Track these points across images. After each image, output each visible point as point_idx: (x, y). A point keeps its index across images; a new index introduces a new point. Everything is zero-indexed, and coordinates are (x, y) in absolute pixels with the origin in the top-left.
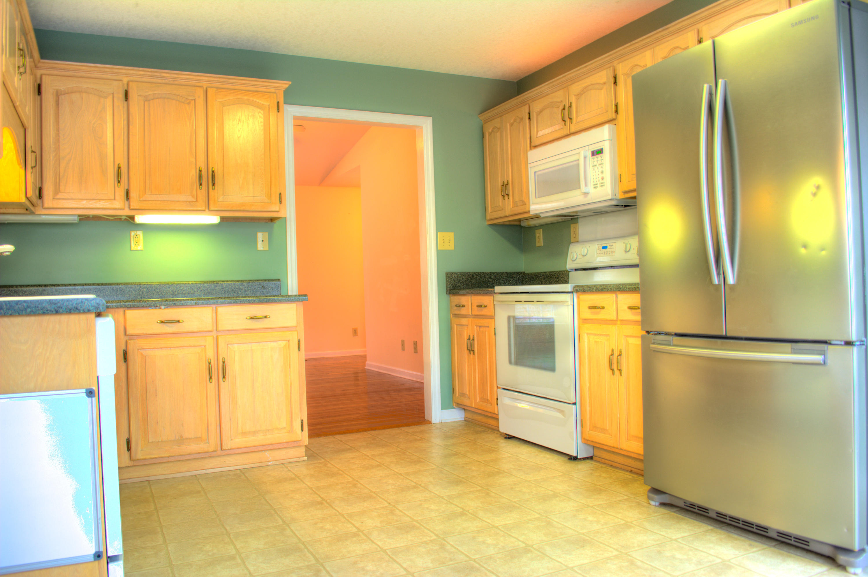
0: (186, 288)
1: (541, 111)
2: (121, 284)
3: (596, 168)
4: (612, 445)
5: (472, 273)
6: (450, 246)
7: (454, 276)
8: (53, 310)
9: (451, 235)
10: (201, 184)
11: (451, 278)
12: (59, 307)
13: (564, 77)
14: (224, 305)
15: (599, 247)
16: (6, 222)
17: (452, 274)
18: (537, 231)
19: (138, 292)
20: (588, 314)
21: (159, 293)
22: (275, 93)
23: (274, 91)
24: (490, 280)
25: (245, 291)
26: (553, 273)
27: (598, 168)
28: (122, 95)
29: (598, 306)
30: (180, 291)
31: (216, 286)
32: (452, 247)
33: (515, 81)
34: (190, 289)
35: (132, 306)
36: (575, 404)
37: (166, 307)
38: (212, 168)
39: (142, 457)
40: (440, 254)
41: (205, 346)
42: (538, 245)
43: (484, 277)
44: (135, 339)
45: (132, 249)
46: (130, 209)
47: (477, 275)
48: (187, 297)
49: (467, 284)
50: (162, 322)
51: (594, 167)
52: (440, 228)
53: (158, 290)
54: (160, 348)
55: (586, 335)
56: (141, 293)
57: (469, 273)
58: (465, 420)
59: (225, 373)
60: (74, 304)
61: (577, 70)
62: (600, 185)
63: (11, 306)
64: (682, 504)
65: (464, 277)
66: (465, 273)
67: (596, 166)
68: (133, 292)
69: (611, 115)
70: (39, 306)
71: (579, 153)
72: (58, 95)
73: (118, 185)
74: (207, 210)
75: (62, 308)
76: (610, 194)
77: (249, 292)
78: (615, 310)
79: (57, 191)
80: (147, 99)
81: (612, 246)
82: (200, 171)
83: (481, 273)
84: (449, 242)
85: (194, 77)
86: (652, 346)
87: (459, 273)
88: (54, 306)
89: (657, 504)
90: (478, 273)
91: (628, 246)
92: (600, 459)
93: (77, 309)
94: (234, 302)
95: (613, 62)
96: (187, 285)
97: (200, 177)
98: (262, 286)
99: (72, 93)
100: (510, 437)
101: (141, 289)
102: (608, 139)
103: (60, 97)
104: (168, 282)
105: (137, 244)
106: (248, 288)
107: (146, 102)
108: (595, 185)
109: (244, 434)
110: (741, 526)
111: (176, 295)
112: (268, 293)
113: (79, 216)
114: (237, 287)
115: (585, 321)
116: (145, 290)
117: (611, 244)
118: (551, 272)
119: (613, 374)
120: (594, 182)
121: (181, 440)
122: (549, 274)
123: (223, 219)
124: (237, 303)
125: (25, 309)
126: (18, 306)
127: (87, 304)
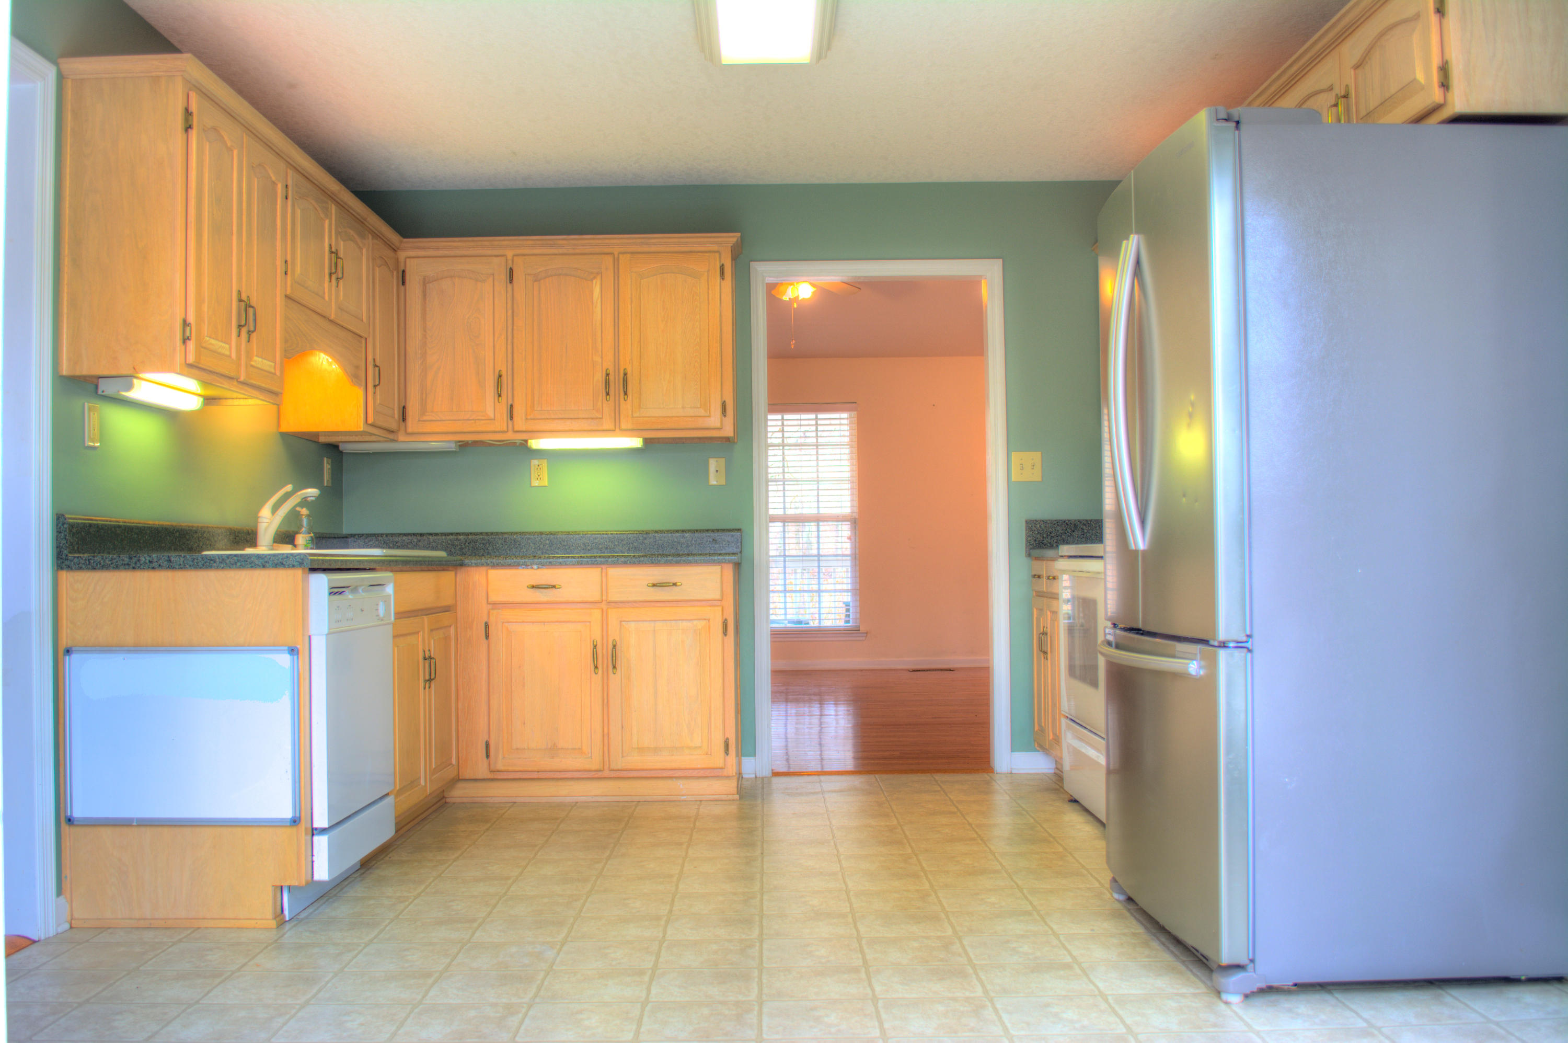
0: (602, 541)
2: (516, 533)
5: (1075, 521)
6: (1034, 475)
7: (1040, 527)
8: (260, 564)
9: (1036, 456)
10: (608, 394)
11: (1034, 528)
12: (266, 562)
14: (594, 566)
16: (371, 452)
17: (1035, 522)
19: (538, 545)
21: (567, 547)
22: (718, 252)
23: (715, 248)
25: (688, 546)
28: (504, 276)
30: (594, 545)
31: (645, 539)
32: (1038, 478)
34: (609, 542)
35: (495, 565)
37: (540, 566)
38: (625, 369)
39: (502, 768)
40: (1016, 487)
41: (590, 622)
44: (499, 609)
45: (533, 485)
46: (514, 432)
48: (604, 553)
49: (1063, 540)
50: (533, 587)
52: (1015, 445)
53: (565, 543)
54: (530, 622)
56: (541, 546)
57: (1069, 521)
58: (1055, 773)
59: (614, 661)
60: (280, 559)
63: (223, 560)
65: (1058, 528)
66: (1061, 520)
68: (532, 545)
70: (248, 560)
72: (425, 282)
73: (498, 400)
74: (617, 430)
75: (269, 562)
77: (693, 548)
79: (423, 411)
80: (537, 279)
82: (608, 375)
83: (1091, 520)
84: (1033, 469)
85: (600, 242)
87: (1049, 520)
88: (261, 561)
90: (1087, 521)
93: (282, 564)
94: (630, 562)
96: (605, 536)
97: (607, 383)
98: (713, 540)
99: (442, 278)
100: (1072, 800)
101: (542, 541)
103: (427, 285)
104: (579, 532)
105: (539, 477)
106: (692, 541)
107: (535, 283)
109: (641, 750)
111: (589, 550)
112: (722, 550)
113: (457, 442)
114: (676, 540)
116: (547, 542)
121: (553, 750)
123: (647, 441)
124: (634, 563)
125: (236, 563)
126: (229, 560)
127: (291, 559)
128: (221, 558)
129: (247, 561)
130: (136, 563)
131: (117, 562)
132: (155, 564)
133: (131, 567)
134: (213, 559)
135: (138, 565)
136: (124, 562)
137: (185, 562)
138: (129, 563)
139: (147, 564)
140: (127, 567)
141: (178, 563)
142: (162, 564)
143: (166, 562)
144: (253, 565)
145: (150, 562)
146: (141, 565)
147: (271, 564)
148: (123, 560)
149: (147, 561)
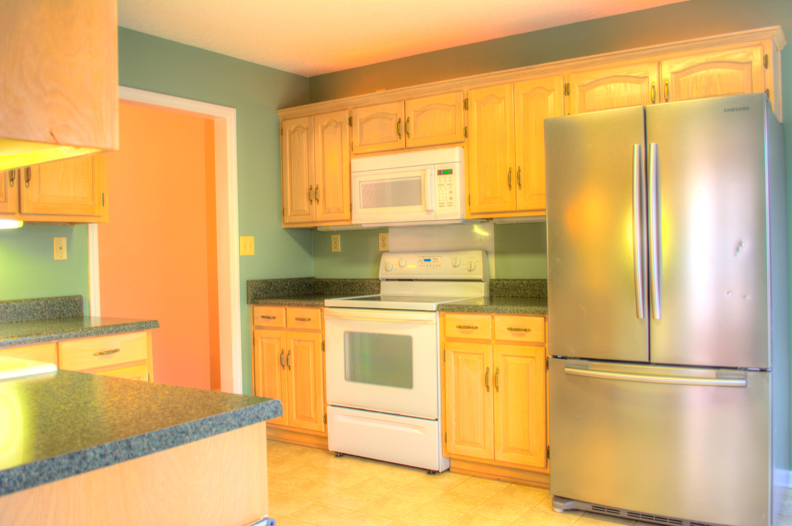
1: (367, 120)
3: (443, 188)
4: (485, 458)
5: (271, 280)
6: (251, 251)
7: (255, 284)
9: (252, 239)
11: (252, 286)
13: (402, 90)
15: (420, 259)
17: (253, 281)
18: (333, 237)
20: (457, 333)
24: (286, 287)
25: (42, 312)
26: (356, 281)
27: (445, 188)
29: (471, 326)
32: (253, 253)
33: (308, 77)
36: (437, 420)
40: (243, 260)
42: (334, 250)
43: (281, 284)
47: (275, 282)
49: (266, 292)
51: (440, 186)
52: (243, 232)
55: (453, 353)
57: (268, 280)
61: (420, 87)
62: (448, 204)
64: (590, 508)
65: (264, 285)
66: (265, 280)
67: (443, 185)
69: (460, 136)
71: (425, 170)
74: (18, 213)
76: (460, 214)
77: (46, 313)
78: (490, 331)
81: (436, 259)
83: (278, 280)
84: (250, 247)
86: (566, 369)
87: (259, 280)
89: (561, 510)
90: (276, 280)
91: (458, 261)
92: (460, 470)
94: (80, 336)
95: (463, 86)
100: (340, 455)
102: (458, 161)
106: (45, 308)
108: (441, 203)
110: (654, 521)
114: (32, 308)
115: (450, 339)
117: (435, 258)
118: (352, 279)
119: (488, 391)
120: (440, 200)
122: (350, 281)
123: (26, 223)
125: (211, 429)
126: (203, 427)
127: (266, 410)
128: (194, 427)
129: (223, 424)
130: (80, 464)
131: (50, 469)
132: (109, 458)
133: (73, 471)
134: (184, 430)
135: (85, 465)
136: (61, 467)
137: (150, 443)
138: (70, 466)
139: (97, 460)
140: (66, 473)
141: (141, 448)
142: (118, 455)
143: (124, 451)
144: (229, 426)
145: (102, 456)
146: (88, 464)
147: (247, 421)
148: (60, 464)
149: (98, 456)
